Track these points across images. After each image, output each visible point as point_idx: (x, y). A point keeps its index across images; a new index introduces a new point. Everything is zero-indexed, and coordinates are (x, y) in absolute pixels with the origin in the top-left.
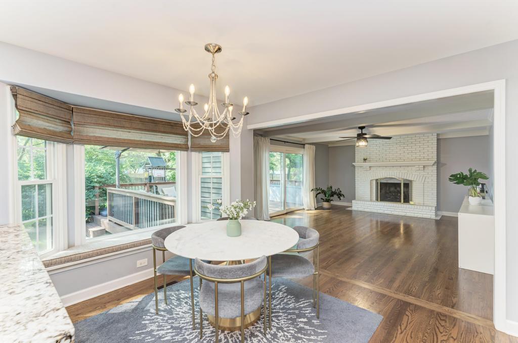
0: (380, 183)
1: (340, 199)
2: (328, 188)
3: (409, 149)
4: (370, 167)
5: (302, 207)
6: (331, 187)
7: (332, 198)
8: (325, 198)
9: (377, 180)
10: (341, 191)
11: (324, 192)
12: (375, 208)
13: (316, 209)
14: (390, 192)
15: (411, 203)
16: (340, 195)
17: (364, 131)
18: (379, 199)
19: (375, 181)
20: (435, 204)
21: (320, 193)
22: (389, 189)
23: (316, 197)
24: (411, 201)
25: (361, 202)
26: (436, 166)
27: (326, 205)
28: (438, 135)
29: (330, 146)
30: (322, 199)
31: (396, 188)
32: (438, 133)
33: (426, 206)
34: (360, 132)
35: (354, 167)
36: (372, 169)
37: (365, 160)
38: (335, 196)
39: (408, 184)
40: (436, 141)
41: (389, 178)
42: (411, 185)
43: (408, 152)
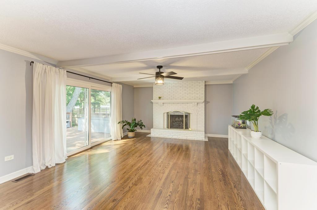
0: (170, 115)
1: (142, 129)
2: (133, 120)
3: (188, 91)
4: (163, 103)
5: (109, 139)
6: (135, 120)
7: (135, 128)
8: (130, 129)
9: (167, 113)
10: (142, 123)
11: (129, 124)
12: (167, 134)
13: (122, 139)
14: (176, 121)
15: (190, 129)
16: (141, 126)
17: (162, 70)
18: (169, 127)
19: (166, 114)
20: (203, 129)
21: (126, 125)
22: (175, 119)
23: (123, 128)
24: (189, 127)
25: (157, 130)
26: (204, 104)
27: (131, 134)
28: (205, 82)
29: (135, 87)
30: (128, 129)
31: (179, 119)
32: (206, 81)
33: (199, 131)
34: (158, 70)
35: (152, 103)
36: (165, 105)
37: (160, 98)
38: (138, 126)
39: (188, 115)
40: (204, 86)
41: (176, 111)
42: (189, 116)
43: (187, 93)
